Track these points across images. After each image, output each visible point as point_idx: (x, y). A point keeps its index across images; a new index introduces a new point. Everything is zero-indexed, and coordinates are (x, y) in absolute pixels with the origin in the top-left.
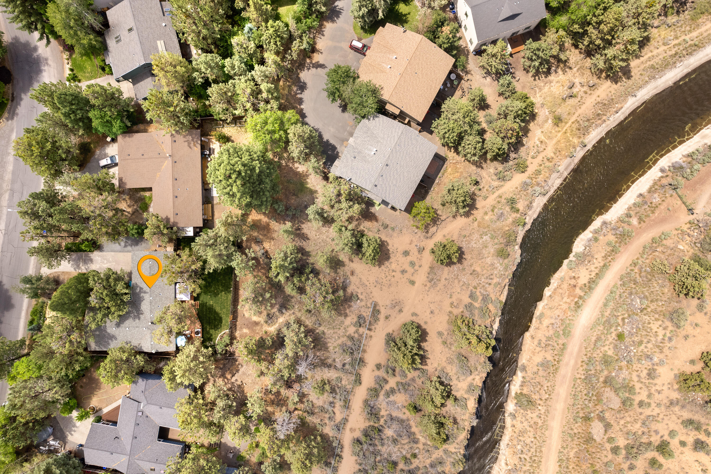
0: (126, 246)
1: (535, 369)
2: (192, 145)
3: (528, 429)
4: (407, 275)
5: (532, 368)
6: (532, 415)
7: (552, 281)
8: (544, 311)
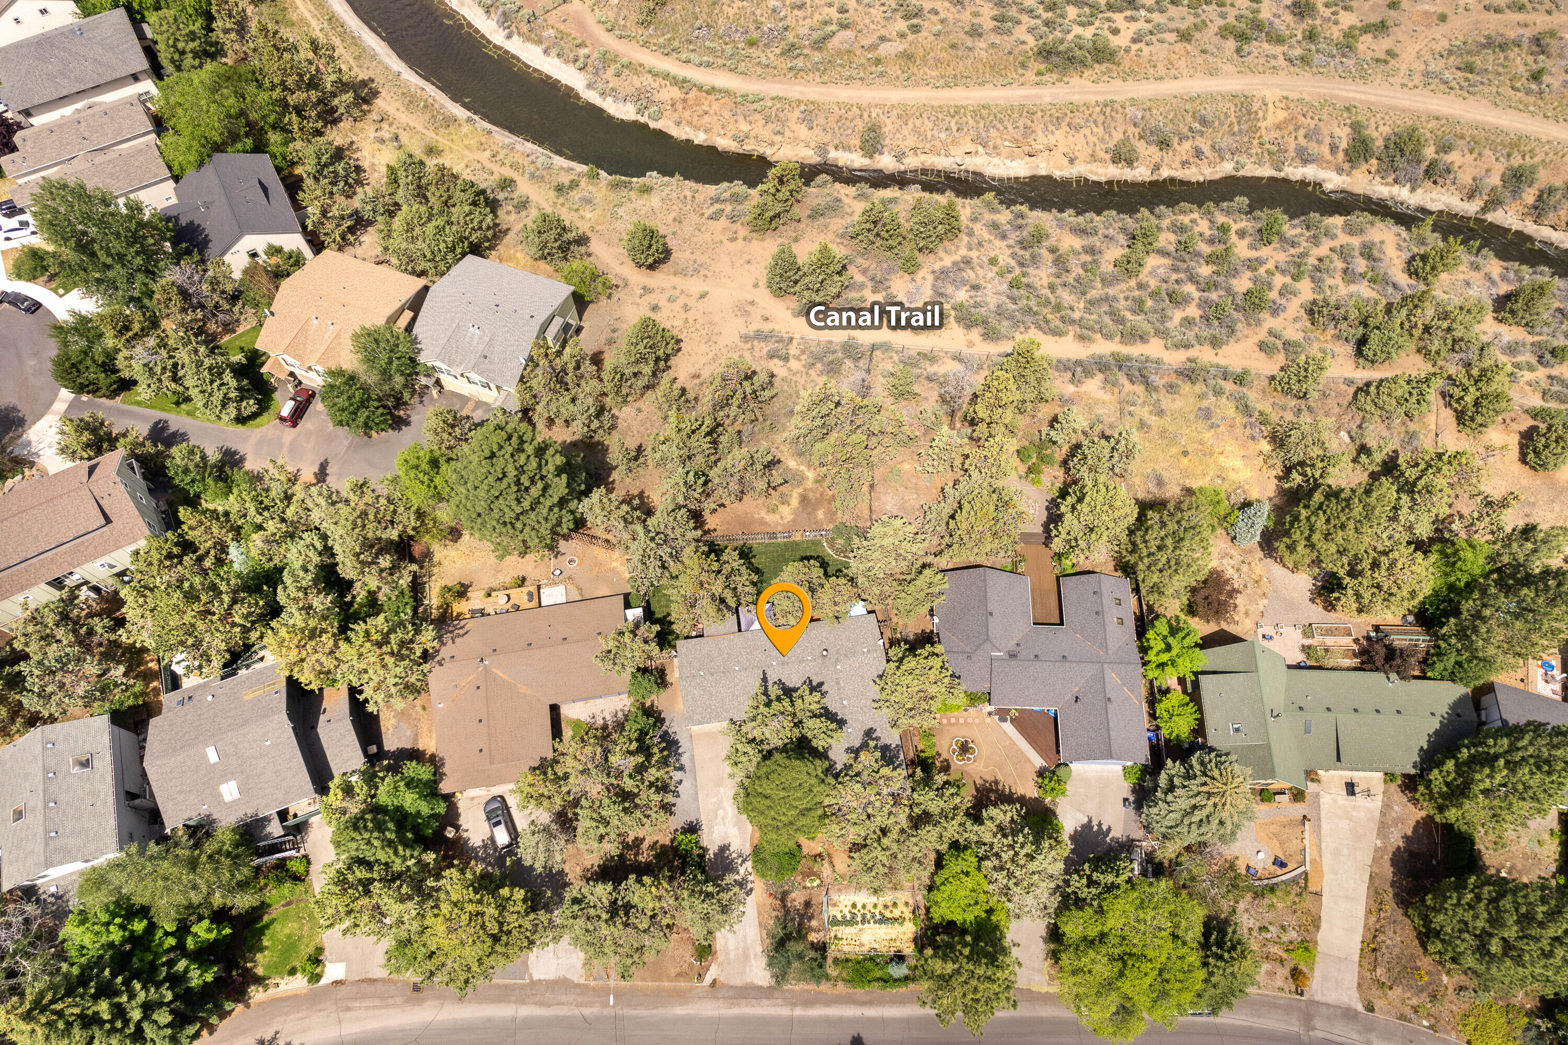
0: (681, 768)
1: (818, 130)
2: (461, 632)
3: (910, 126)
4: (691, 302)
5: (817, 136)
6: (888, 127)
7: (684, 137)
8: (729, 135)
